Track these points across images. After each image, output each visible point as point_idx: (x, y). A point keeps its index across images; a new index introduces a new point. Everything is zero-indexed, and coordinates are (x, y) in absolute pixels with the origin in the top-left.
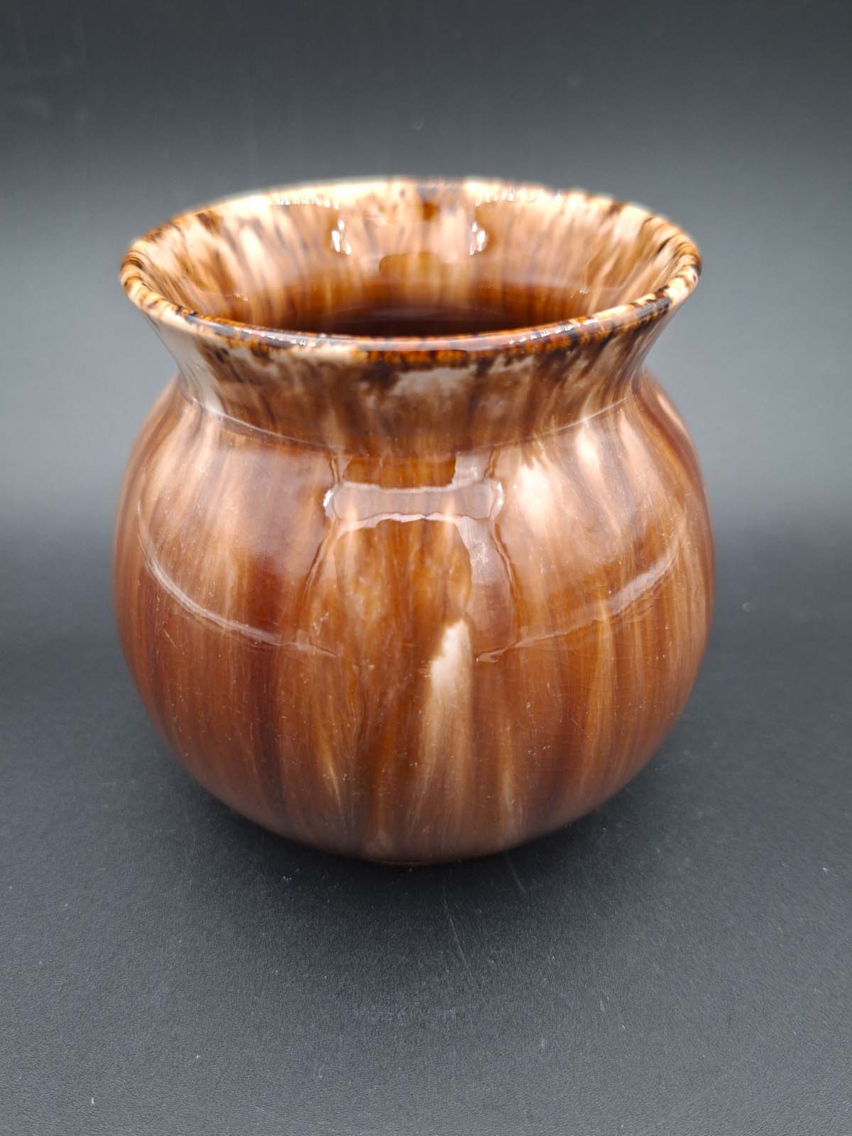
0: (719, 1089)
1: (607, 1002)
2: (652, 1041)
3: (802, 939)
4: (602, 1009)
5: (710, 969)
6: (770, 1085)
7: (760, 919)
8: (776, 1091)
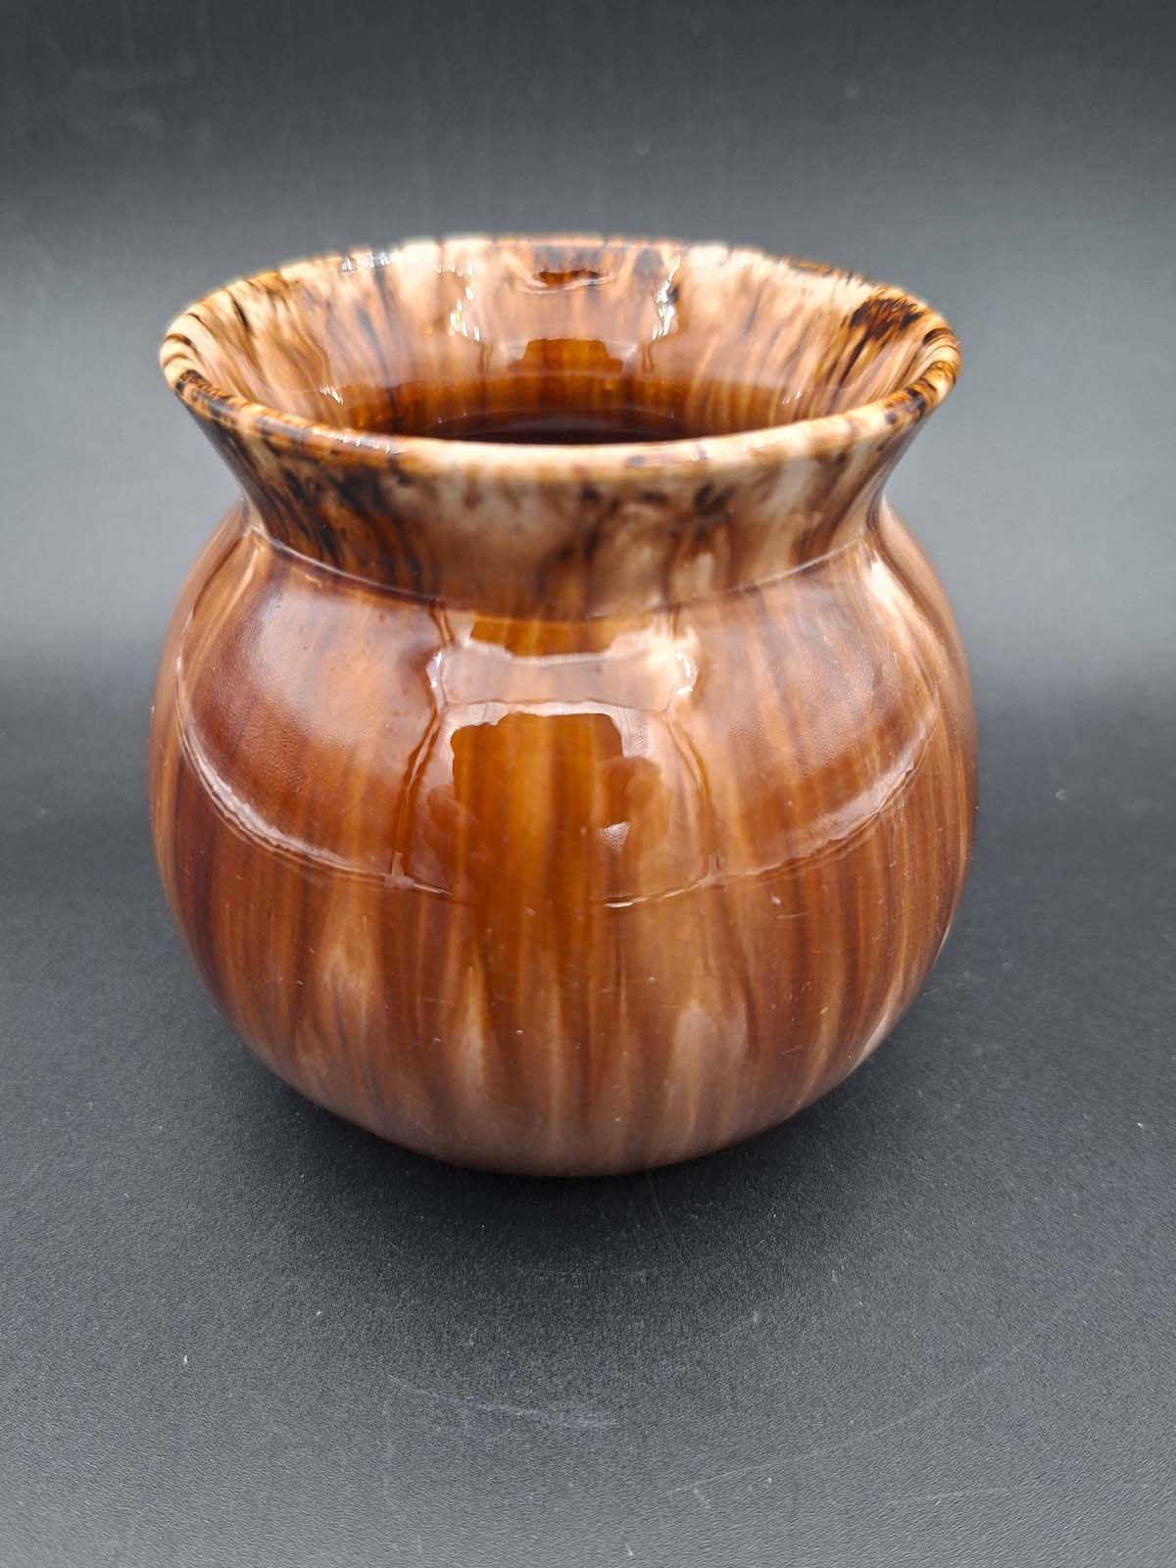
0: (980, 1384)
1: (841, 1273)
2: (897, 1322)
3: (1103, 1210)
4: (834, 1279)
5: (979, 1240)
6: (1048, 1384)
7: (1049, 1182)
8: (1055, 1390)
